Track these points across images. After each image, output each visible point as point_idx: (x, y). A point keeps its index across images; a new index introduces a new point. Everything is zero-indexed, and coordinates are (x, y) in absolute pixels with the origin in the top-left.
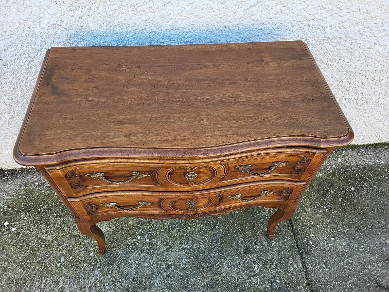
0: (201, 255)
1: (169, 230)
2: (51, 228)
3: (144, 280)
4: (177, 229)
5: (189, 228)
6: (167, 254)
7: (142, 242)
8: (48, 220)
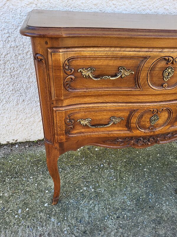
0: (141, 198)
1: (108, 181)
2: (7, 187)
3: (98, 223)
4: (115, 179)
5: (124, 178)
6: (112, 199)
7: (88, 191)
8: (4, 181)
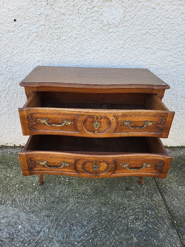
0: (99, 189)
2: (13, 171)
3: (64, 199)
6: (79, 187)
7: (64, 181)
8: (12, 168)
